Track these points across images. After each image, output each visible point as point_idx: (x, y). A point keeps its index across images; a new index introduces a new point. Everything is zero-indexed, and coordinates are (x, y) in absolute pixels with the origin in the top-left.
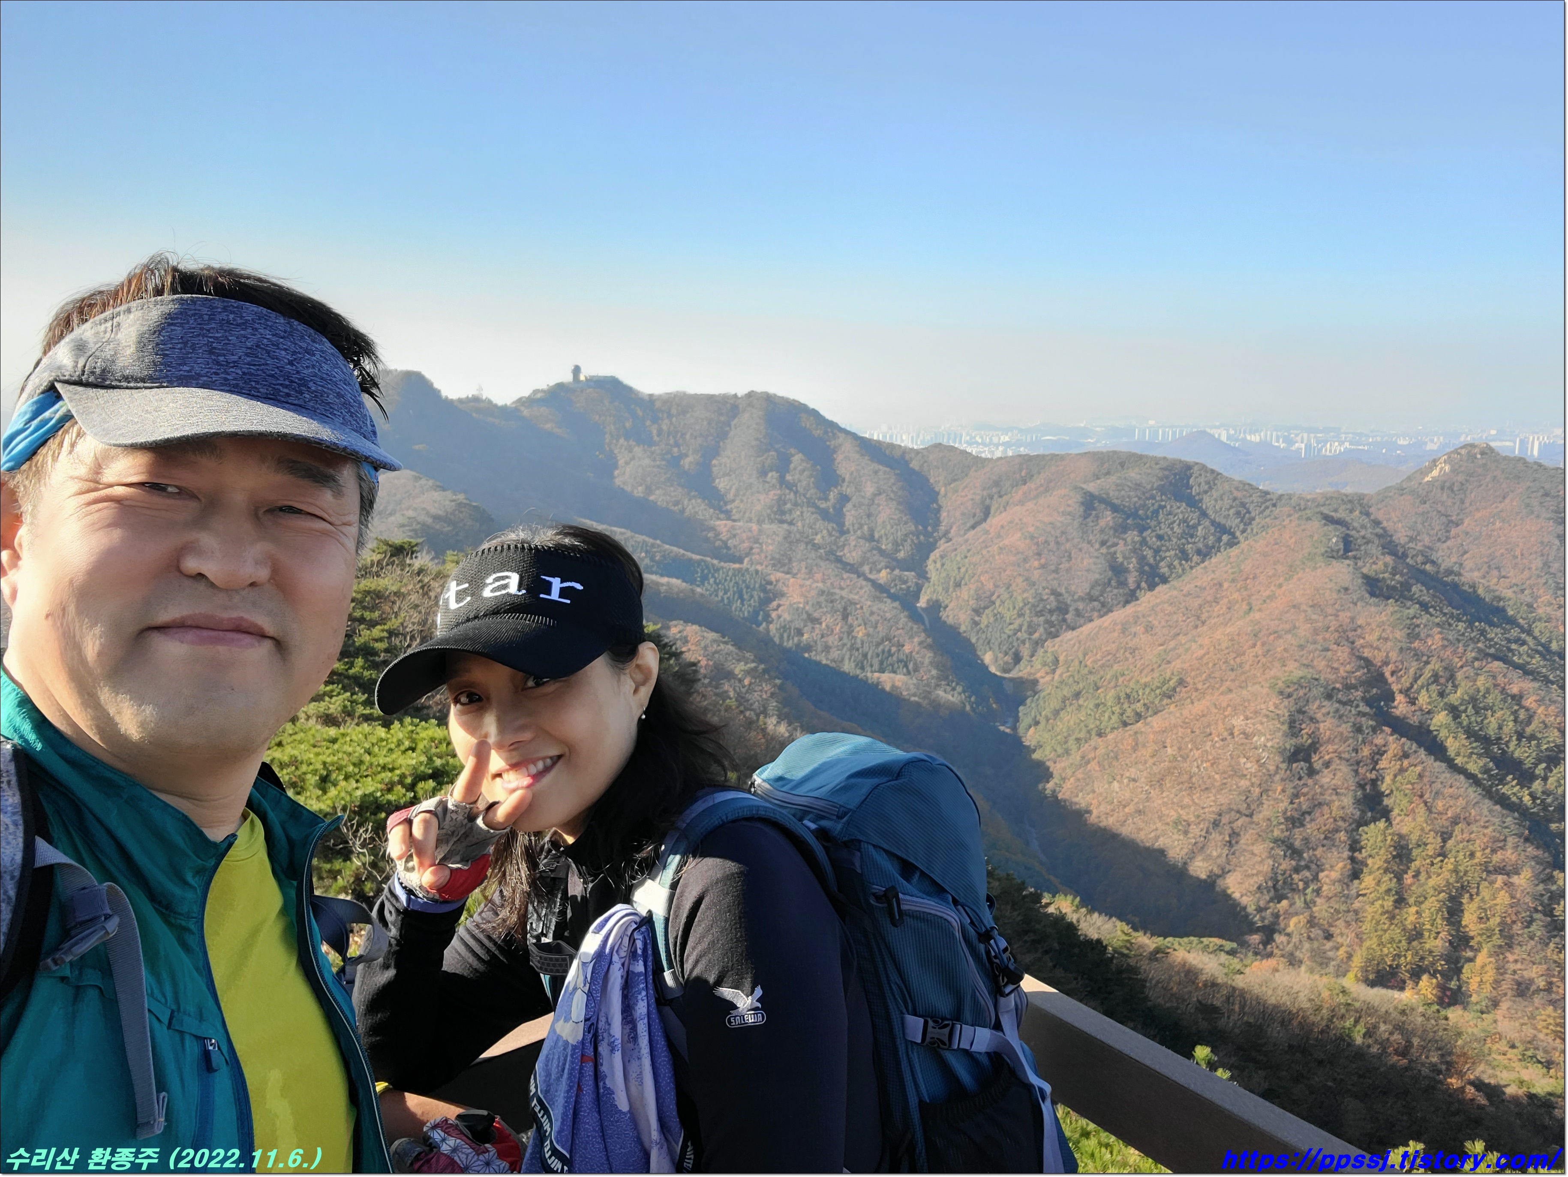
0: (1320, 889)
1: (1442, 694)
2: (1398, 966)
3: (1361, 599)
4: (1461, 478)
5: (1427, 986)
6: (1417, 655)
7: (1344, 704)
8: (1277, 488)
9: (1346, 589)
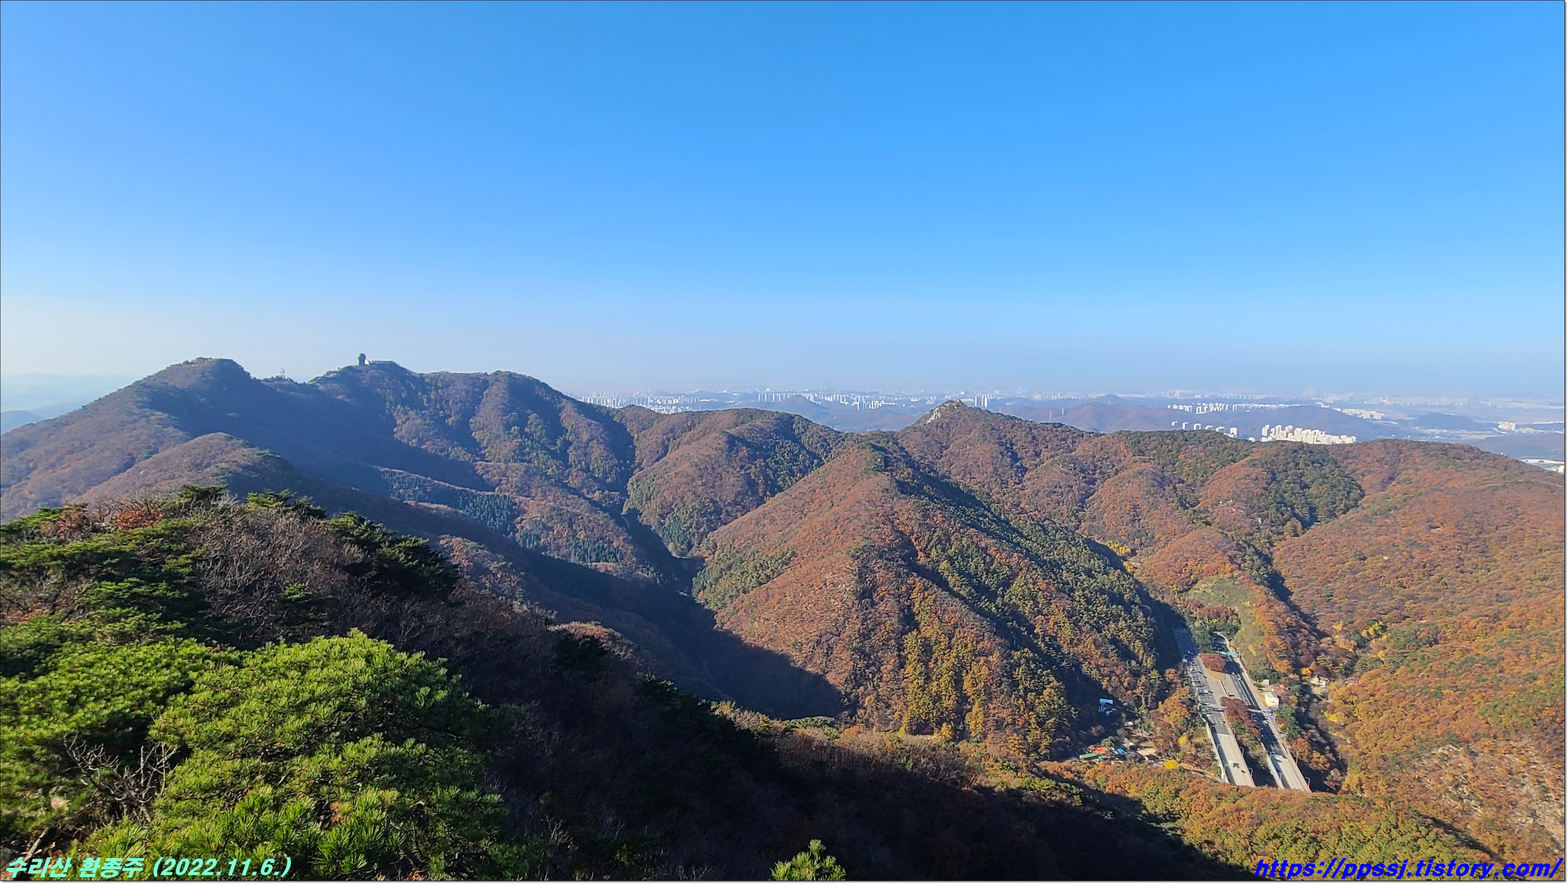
0: (882, 677)
1: (943, 550)
2: (929, 719)
3: (896, 495)
4: (947, 421)
5: (946, 730)
6: (929, 528)
7: (890, 560)
8: (845, 430)
9: (887, 490)
